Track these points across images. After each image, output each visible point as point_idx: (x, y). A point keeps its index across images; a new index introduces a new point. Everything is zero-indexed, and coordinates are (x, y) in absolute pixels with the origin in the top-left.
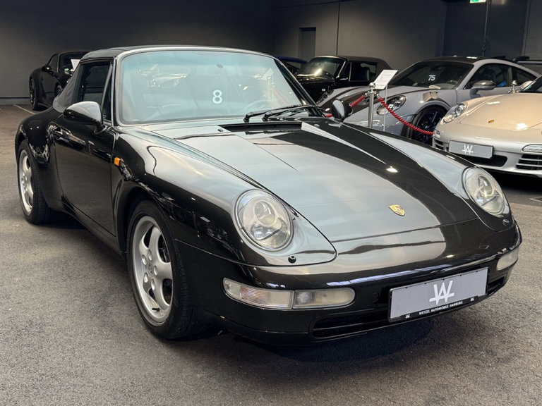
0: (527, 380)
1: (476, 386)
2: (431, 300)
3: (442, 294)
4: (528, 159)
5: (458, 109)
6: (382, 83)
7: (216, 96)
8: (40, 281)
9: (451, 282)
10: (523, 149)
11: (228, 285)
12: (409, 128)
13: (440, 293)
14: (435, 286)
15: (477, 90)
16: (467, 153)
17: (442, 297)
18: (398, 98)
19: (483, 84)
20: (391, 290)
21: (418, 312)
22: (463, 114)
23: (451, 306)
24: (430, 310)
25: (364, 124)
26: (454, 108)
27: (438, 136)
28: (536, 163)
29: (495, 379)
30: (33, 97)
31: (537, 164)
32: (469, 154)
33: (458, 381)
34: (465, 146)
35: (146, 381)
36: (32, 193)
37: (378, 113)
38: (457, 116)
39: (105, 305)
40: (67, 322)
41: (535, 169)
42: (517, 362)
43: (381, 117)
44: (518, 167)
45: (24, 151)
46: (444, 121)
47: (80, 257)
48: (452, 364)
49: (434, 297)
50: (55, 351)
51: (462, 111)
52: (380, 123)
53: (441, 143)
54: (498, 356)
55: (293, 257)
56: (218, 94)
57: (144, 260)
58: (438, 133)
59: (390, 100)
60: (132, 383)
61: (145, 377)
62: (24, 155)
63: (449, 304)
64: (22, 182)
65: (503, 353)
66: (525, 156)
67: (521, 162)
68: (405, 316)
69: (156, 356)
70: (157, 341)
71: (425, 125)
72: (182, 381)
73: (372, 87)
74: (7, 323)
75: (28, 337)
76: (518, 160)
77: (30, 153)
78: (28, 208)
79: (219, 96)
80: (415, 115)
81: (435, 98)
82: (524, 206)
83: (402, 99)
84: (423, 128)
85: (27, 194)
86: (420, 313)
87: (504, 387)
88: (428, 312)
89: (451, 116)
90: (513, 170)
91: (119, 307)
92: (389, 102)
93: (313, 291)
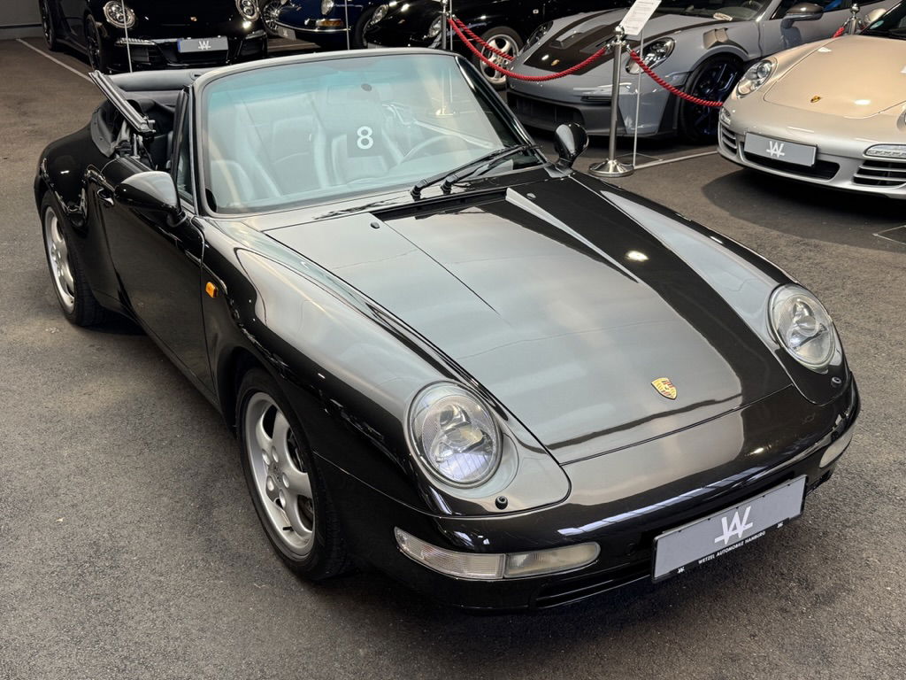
0: (860, 639)
1: (783, 656)
2: (717, 540)
3: (735, 528)
4: (873, 168)
5: (761, 70)
6: (634, 24)
7: (363, 137)
8: (102, 456)
9: (748, 509)
10: (865, 152)
11: (401, 538)
12: (678, 100)
13: (732, 526)
14: (724, 520)
15: (793, 20)
16: (775, 155)
17: (735, 532)
18: (662, 43)
19: (804, 9)
20: (657, 538)
21: (697, 561)
22: (770, 81)
23: (747, 541)
24: (715, 553)
25: (606, 90)
26: (754, 67)
27: (728, 120)
28: (886, 174)
29: (812, 639)
30: (49, 28)
31: (886, 176)
32: (778, 158)
33: (755, 647)
34: (771, 143)
35: (283, 666)
36: (72, 280)
37: (628, 70)
38: (759, 84)
39: (207, 506)
40: (153, 544)
41: (884, 184)
42: (844, 603)
43: (633, 77)
44: (857, 181)
45: (50, 209)
46: (738, 93)
47: (160, 399)
48: (745, 611)
49: (722, 534)
50: (138, 608)
51: (769, 74)
52: (632, 90)
53: (733, 133)
54: (817, 590)
55: (503, 500)
56: (365, 133)
57: (265, 457)
58: (728, 114)
59: (648, 46)
60: (262, 671)
61: (280, 655)
62: (51, 216)
63: (744, 540)
64: (53, 259)
65: (824, 585)
66: (868, 163)
67: (861, 171)
68: (677, 570)
69: (294, 613)
70: (293, 580)
71: (705, 87)
72: (337, 664)
73: (619, 33)
74: (60, 550)
75: (95, 579)
76: (856, 170)
77: (59, 213)
78: (67, 299)
79: (367, 137)
80: (690, 73)
81: (722, 41)
82: (863, 250)
83: (668, 44)
84: (702, 95)
85: (62, 279)
86: (700, 562)
87: (825, 657)
88: (712, 557)
89: (749, 82)
90: (848, 185)
91: (229, 508)
92: (647, 51)
93: (536, 552)
